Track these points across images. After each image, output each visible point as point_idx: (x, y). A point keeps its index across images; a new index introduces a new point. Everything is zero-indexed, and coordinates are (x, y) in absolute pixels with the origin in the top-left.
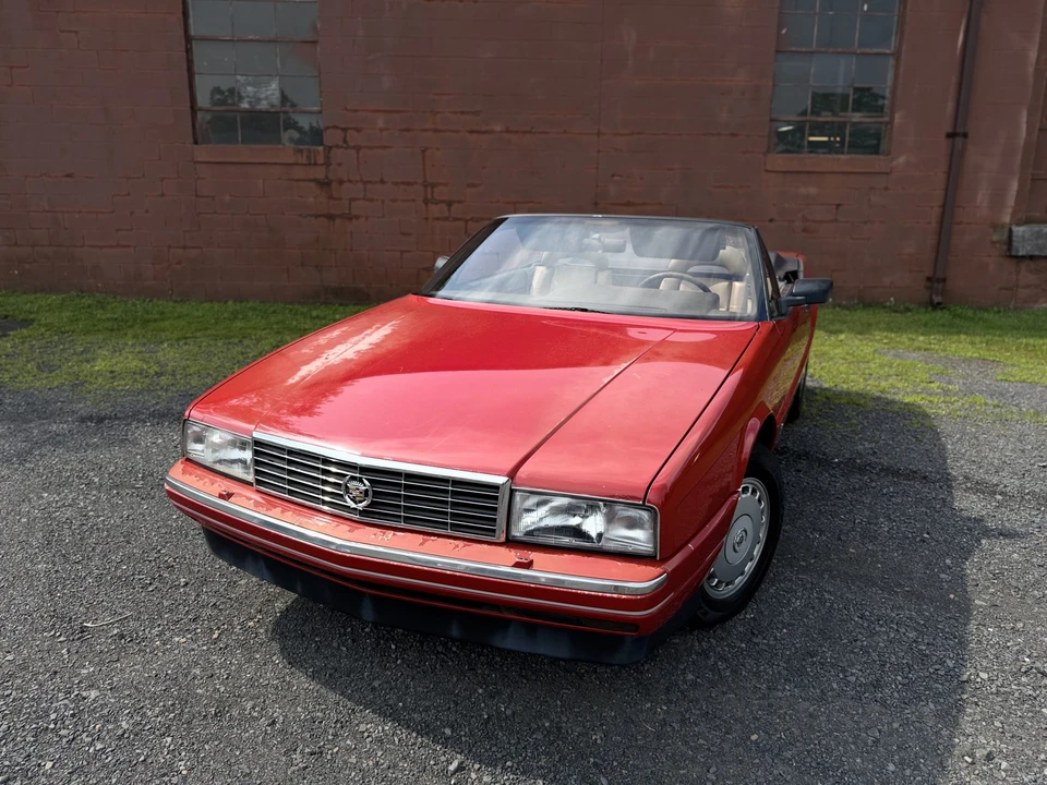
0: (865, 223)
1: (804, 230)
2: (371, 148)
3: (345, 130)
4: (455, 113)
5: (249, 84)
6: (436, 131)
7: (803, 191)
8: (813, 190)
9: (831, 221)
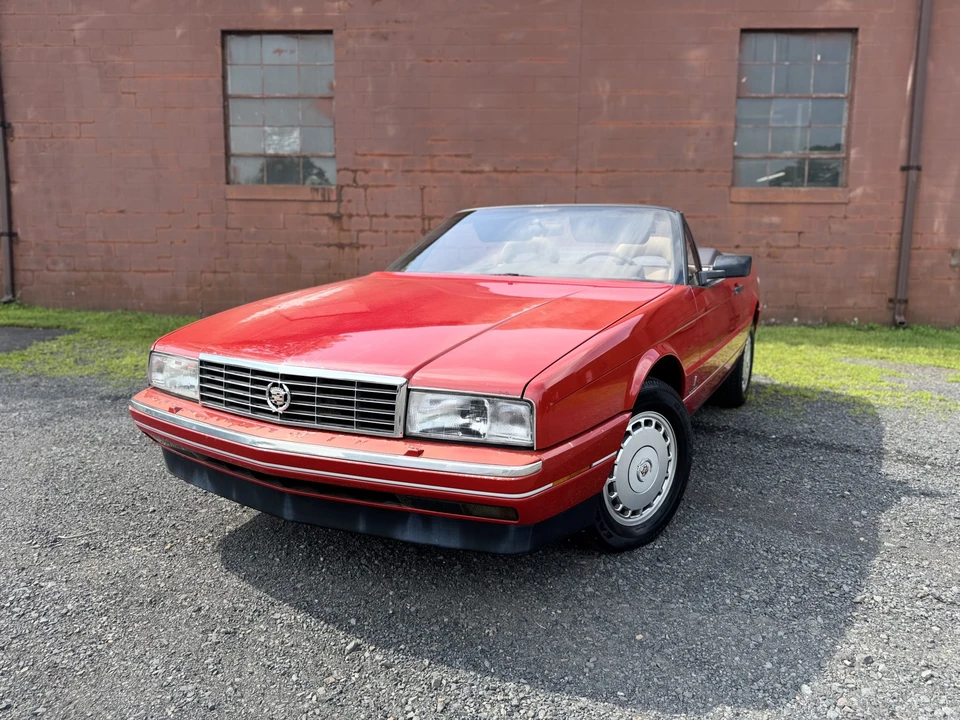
0: (827, 248)
1: (769, 255)
2: (377, 186)
3: (355, 171)
4: (450, 156)
5: (275, 134)
6: (433, 171)
7: (766, 220)
8: (775, 219)
9: (794, 247)
